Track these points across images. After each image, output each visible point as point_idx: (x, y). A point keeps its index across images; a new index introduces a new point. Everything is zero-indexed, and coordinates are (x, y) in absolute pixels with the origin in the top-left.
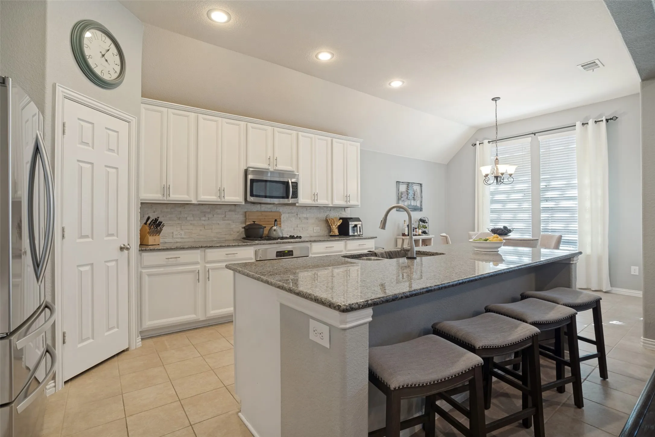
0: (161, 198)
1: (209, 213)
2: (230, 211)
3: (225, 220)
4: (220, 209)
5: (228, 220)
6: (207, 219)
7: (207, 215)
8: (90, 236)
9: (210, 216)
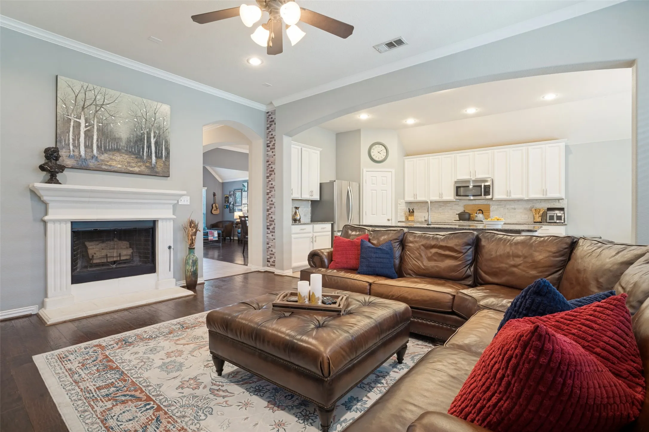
0: (413, 200)
1: (443, 206)
2: (455, 204)
3: (452, 210)
4: (449, 203)
5: (454, 210)
6: (442, 209)
7: (442, 207)
8: (375, 214)
9: (444, 207)
